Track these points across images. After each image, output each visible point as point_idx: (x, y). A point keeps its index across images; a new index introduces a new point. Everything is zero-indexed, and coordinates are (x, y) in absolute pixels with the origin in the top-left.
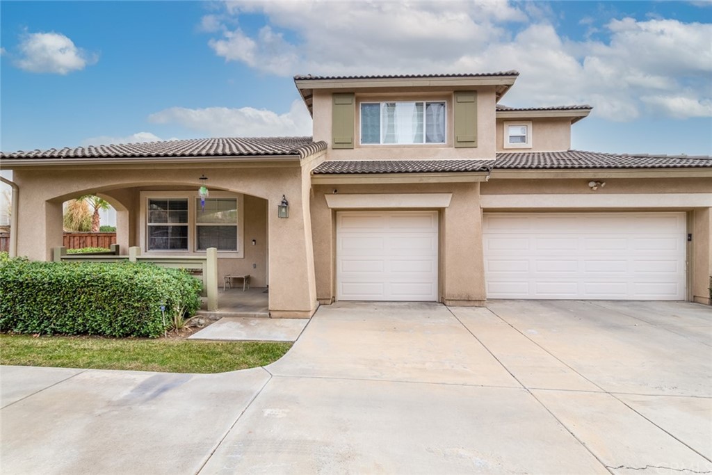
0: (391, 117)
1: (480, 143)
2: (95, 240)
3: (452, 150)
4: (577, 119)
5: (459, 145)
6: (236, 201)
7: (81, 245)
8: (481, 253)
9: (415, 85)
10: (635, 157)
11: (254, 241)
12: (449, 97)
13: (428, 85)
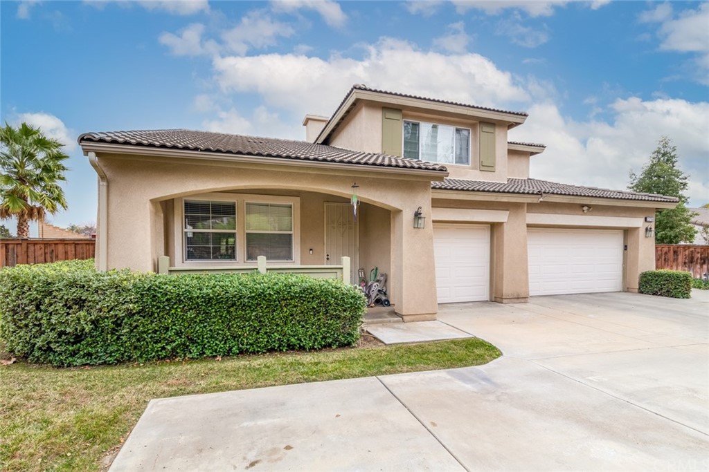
0: (434, 136)
1: (498, 168)
2: (71, 249)
3: (477, 172)
4: (532, 154)
5: (482, 168)
6: (291, 207)
7: (48, 256)
8: (526, 260)
9: (456, 112)
10: (590, 189)
11: (311, 250)
12: (473, 126)
13: (465, 113)
